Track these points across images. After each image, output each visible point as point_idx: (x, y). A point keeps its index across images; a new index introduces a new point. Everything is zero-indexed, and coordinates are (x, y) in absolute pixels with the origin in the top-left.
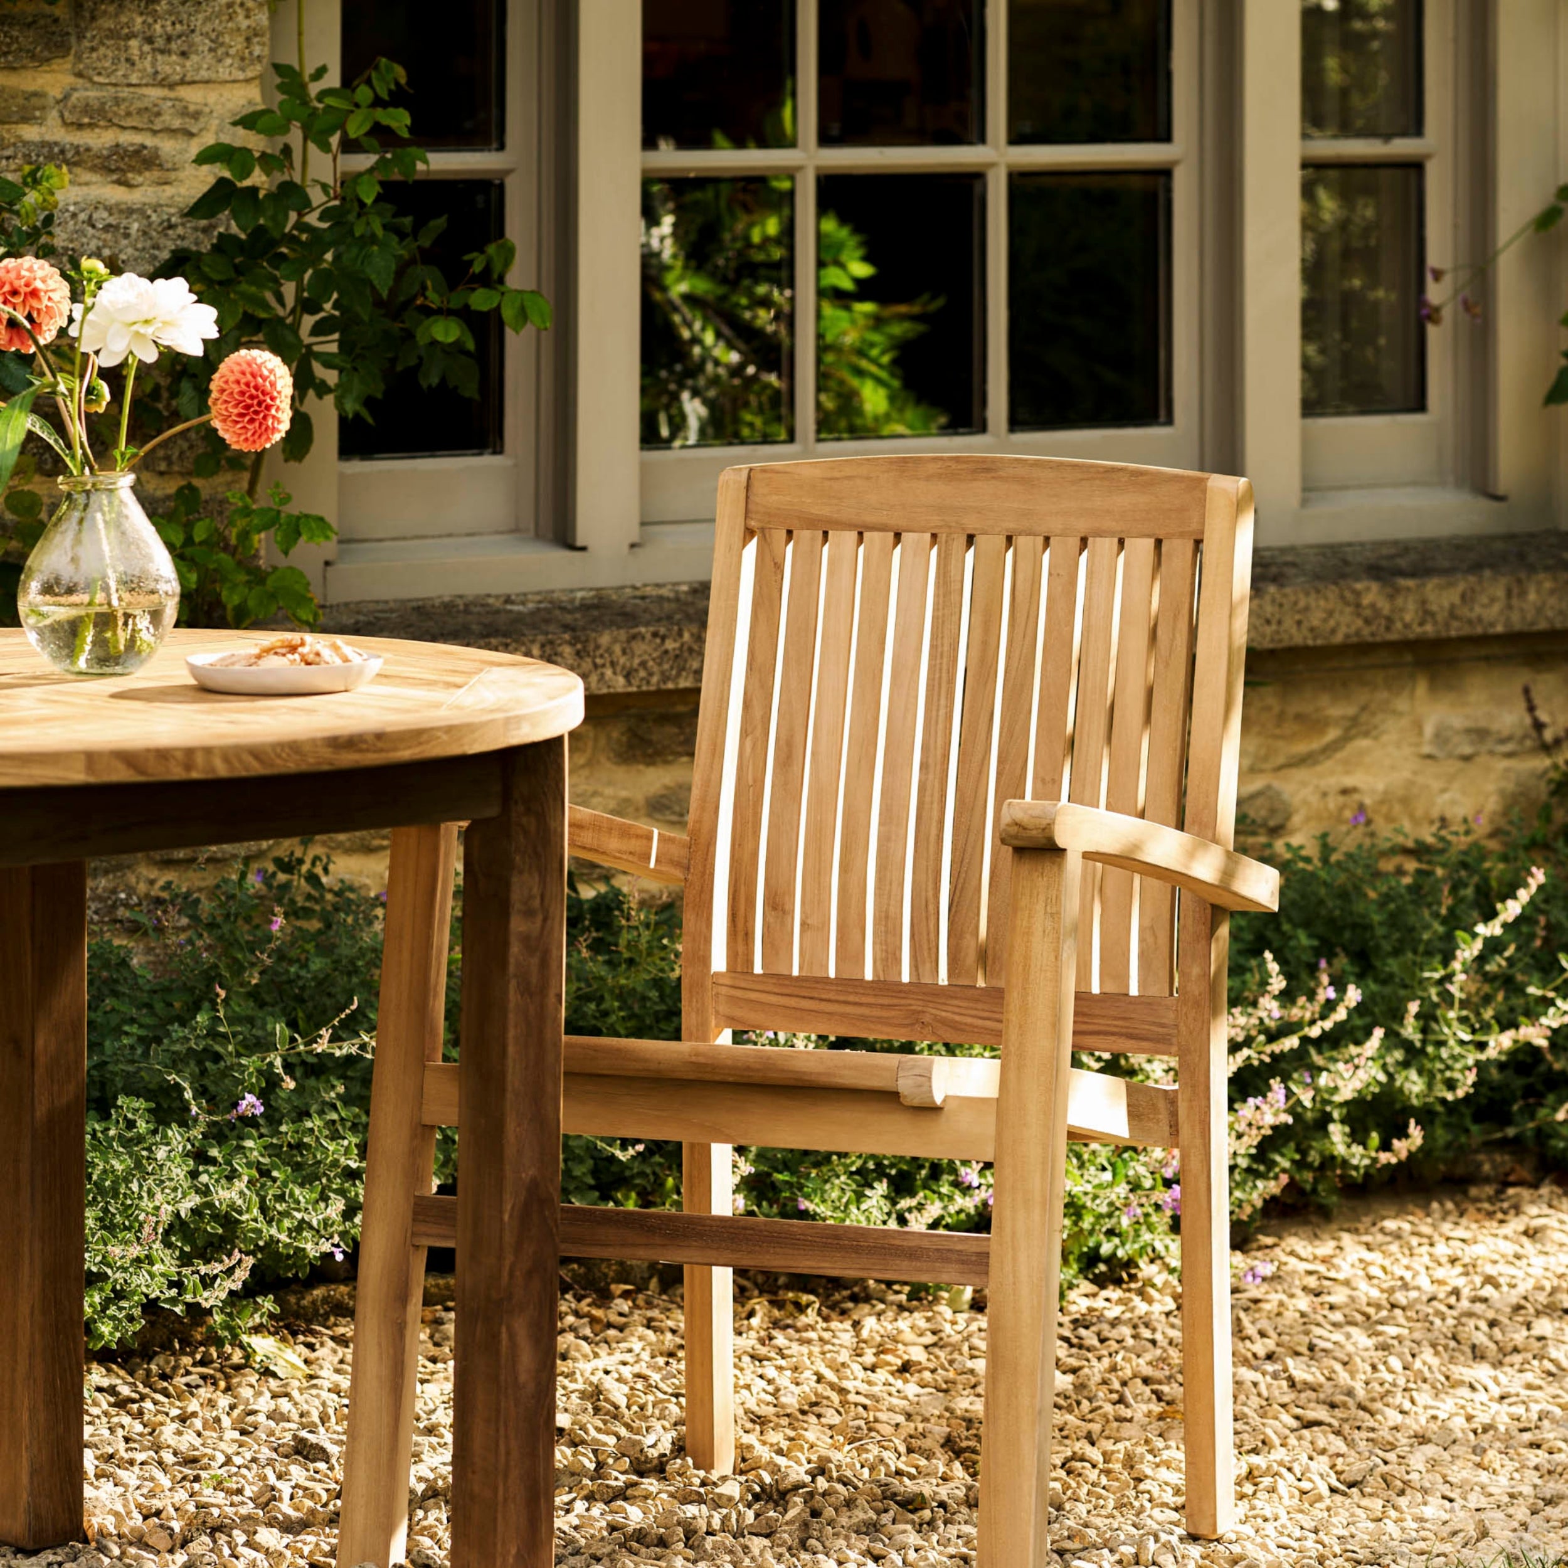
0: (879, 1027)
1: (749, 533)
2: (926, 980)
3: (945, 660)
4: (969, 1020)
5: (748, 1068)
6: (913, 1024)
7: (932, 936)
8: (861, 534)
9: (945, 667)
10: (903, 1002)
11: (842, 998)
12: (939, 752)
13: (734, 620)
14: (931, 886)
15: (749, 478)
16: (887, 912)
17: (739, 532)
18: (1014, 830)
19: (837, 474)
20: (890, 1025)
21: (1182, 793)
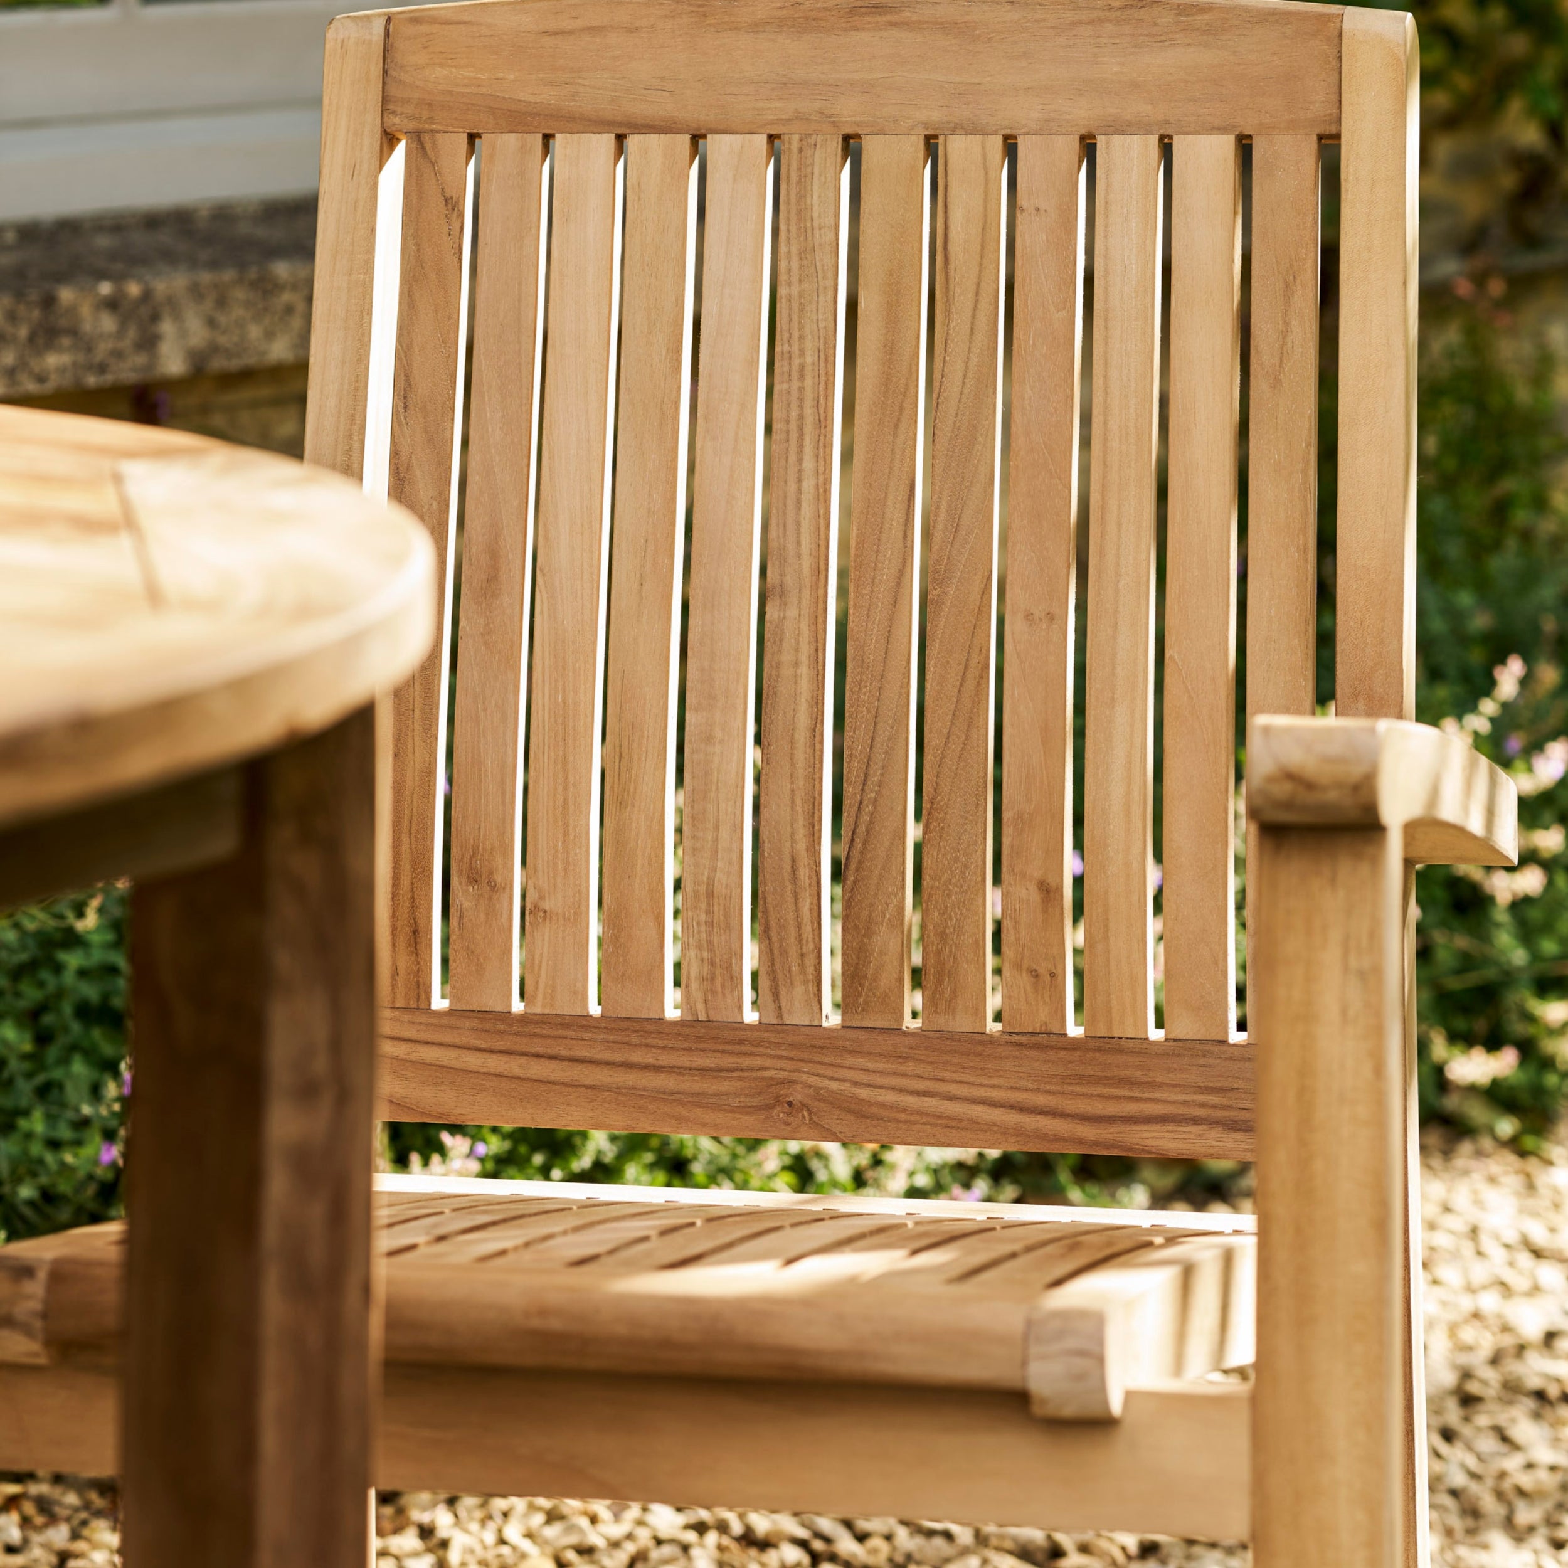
0: (698, 1112)
1: (389, 140)
2: (797, 1016)
3: (809, 382)
4: (888, 1097)
5: (667, 1343)
6: (768, 1107)
7: (807, 929)
8: (620, 138)
9: (809, 395)
10: (746, 1062)
11: (616, 1056)
12: (807, 563)
13: (366, 311)
14: (801, 832)
15: (387, 34)
16: (710, 883)
17: (371, 138)
18: (1283, 790)
19: (566, 24)
20: (719, 1108)
21: (1325, 641)
